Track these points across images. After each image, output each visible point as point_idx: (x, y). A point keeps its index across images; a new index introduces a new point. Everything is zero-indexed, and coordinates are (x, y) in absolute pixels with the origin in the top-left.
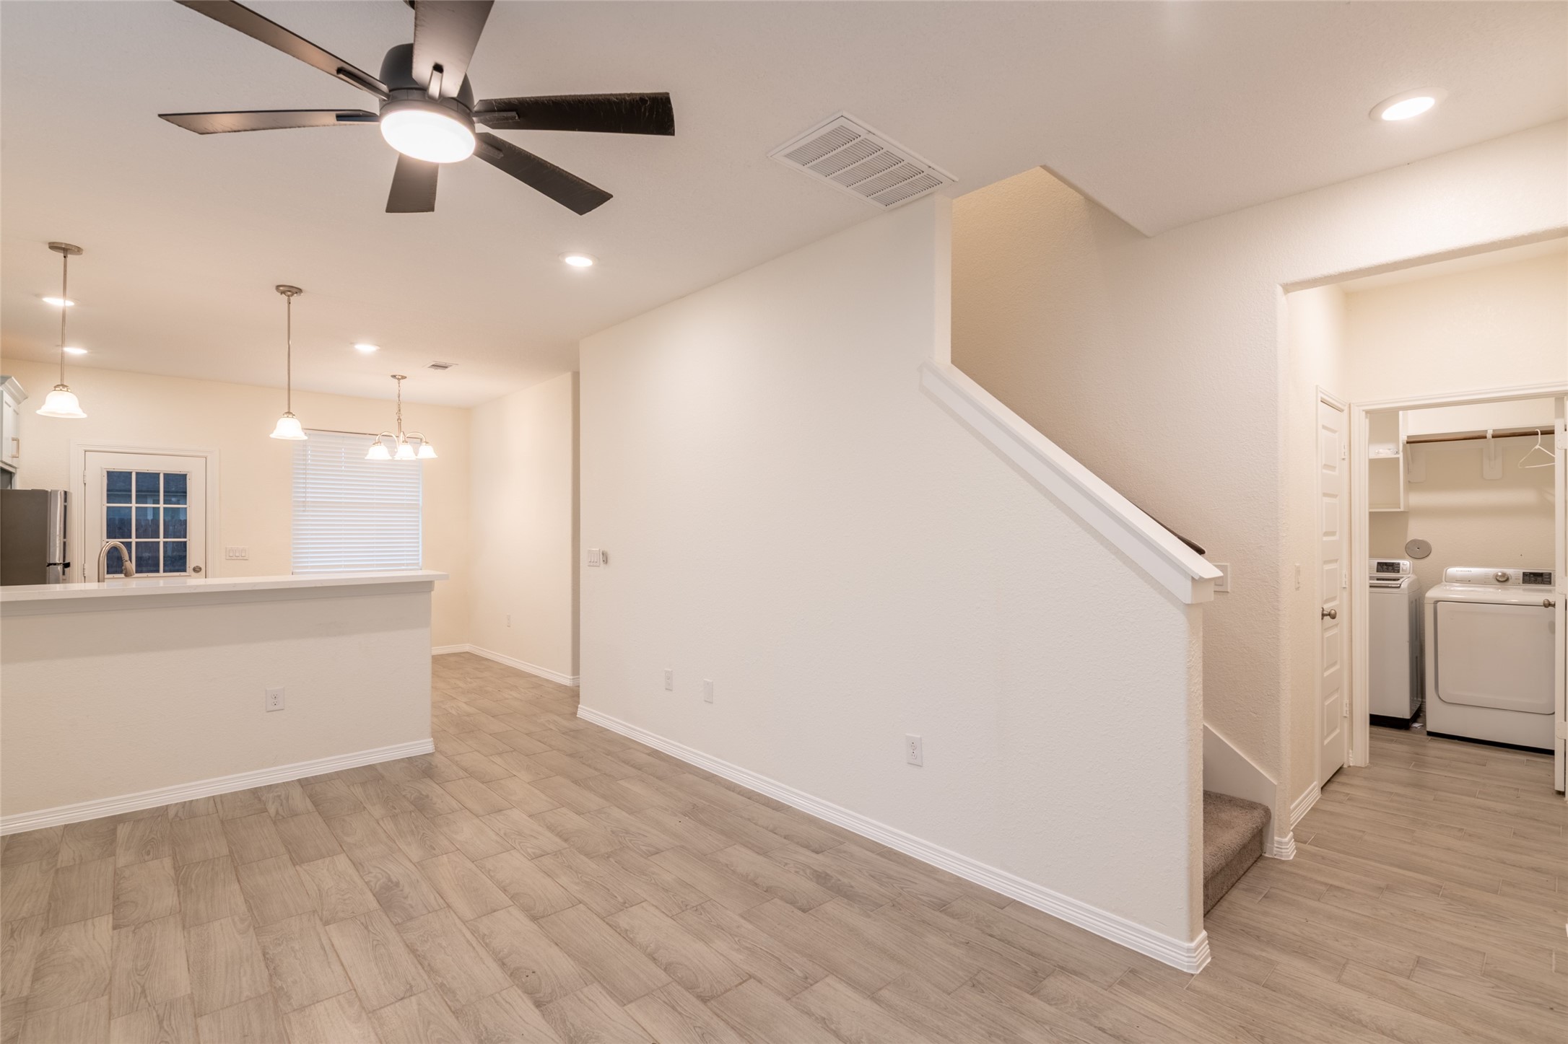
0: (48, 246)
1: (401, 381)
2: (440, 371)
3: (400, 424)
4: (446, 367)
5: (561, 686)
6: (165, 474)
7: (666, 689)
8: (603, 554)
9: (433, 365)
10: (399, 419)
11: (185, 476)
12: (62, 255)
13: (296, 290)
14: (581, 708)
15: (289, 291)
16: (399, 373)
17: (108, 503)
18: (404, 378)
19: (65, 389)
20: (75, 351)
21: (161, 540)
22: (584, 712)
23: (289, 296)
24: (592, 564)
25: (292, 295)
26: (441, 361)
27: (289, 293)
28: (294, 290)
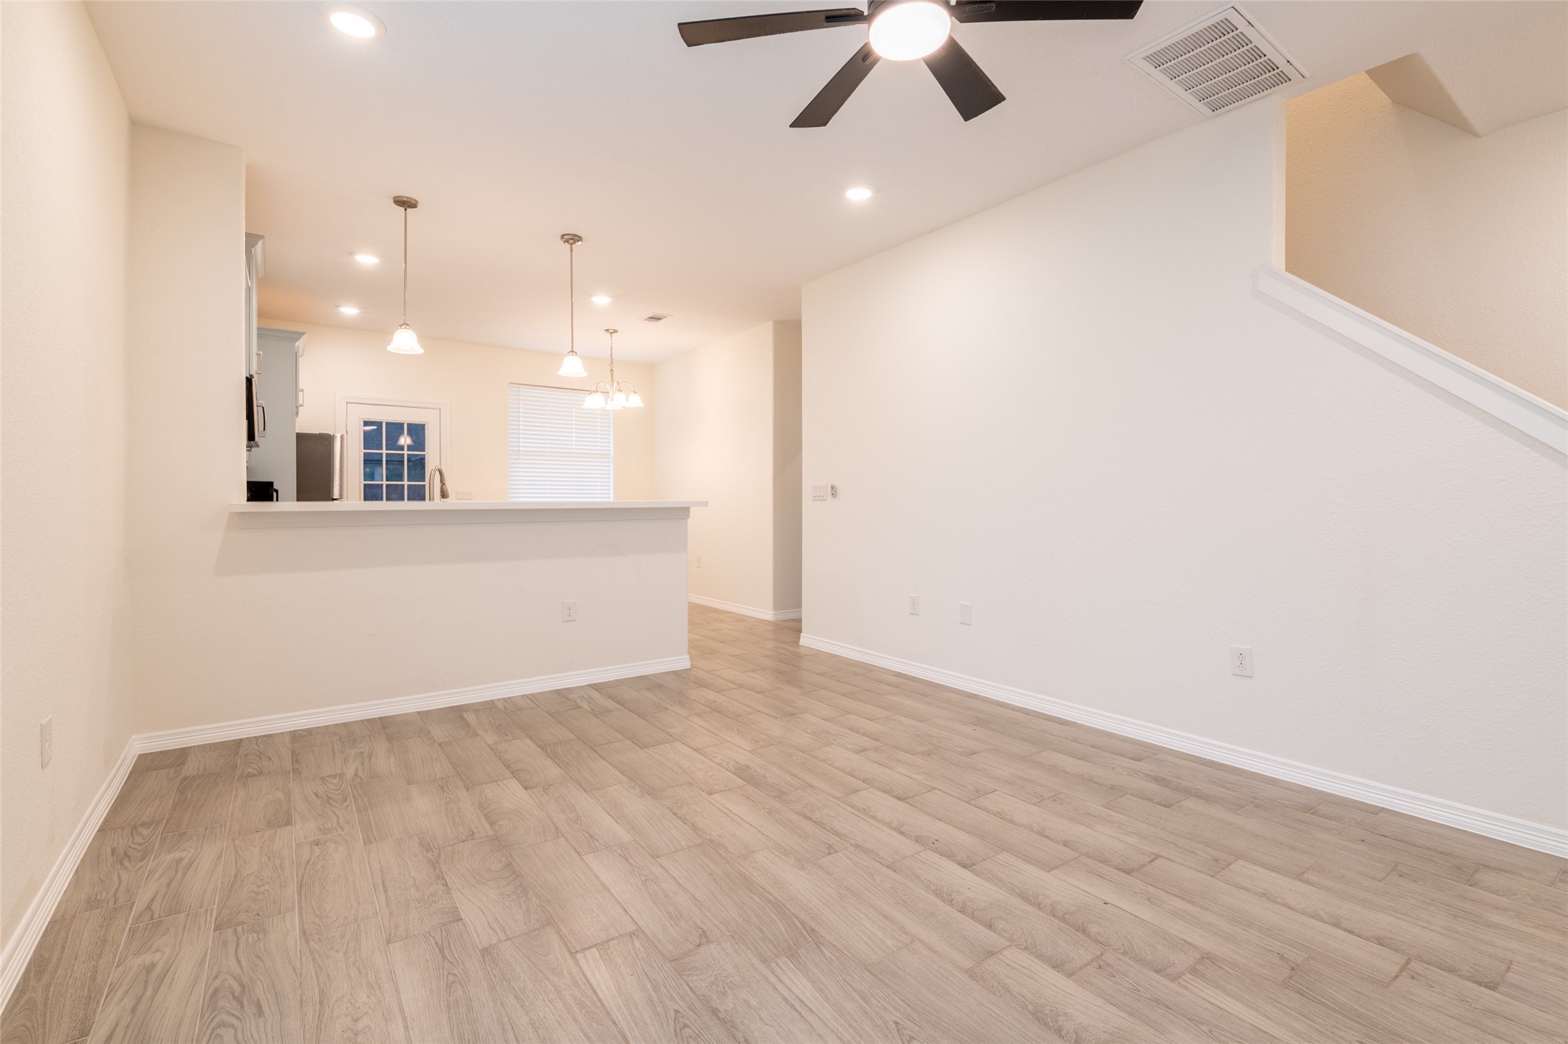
0: (392, 201)
1: (613, 334)
2: (653, 323)
3: (612, 374)
4: (660, 319)
5: (762, 621)
6: (408, 424)
7: (911, 614)
8: (832, 488)
9: (650, 318)
10: (612, 370)
11: (424, 426)
12: (403, 209)
13: (578, 239)
14: (803, 636)
15: (572, 239)
16: (612, 327)
17: (364, 449)
18: (615, 331)
19: (408, 327)
20: (349, 311)
21: (406, 483)
22: (807, 640)
23: (571, 244)
24: (817, 498)
25: (574, 243)
26: (659, 312)
27: (572, 241)
28: (577, 238)
